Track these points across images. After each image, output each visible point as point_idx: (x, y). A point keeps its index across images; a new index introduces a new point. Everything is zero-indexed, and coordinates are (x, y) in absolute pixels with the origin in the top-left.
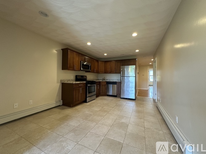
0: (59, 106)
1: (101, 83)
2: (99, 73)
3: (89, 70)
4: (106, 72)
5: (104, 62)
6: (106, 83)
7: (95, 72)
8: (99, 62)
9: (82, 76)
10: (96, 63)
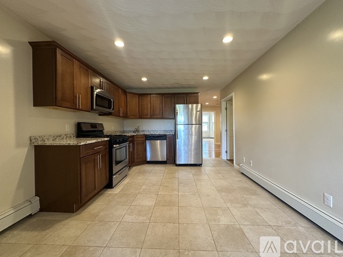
0: (30, 216)
1: (135, 139)
2: (128, 118)
3: (111, 110)
4: (142, 116)
5: (137, 96)
6: (144, 139)
7: (121, 115)
8: (128, 94)
9: (94, 125)
10: (123, 97)
